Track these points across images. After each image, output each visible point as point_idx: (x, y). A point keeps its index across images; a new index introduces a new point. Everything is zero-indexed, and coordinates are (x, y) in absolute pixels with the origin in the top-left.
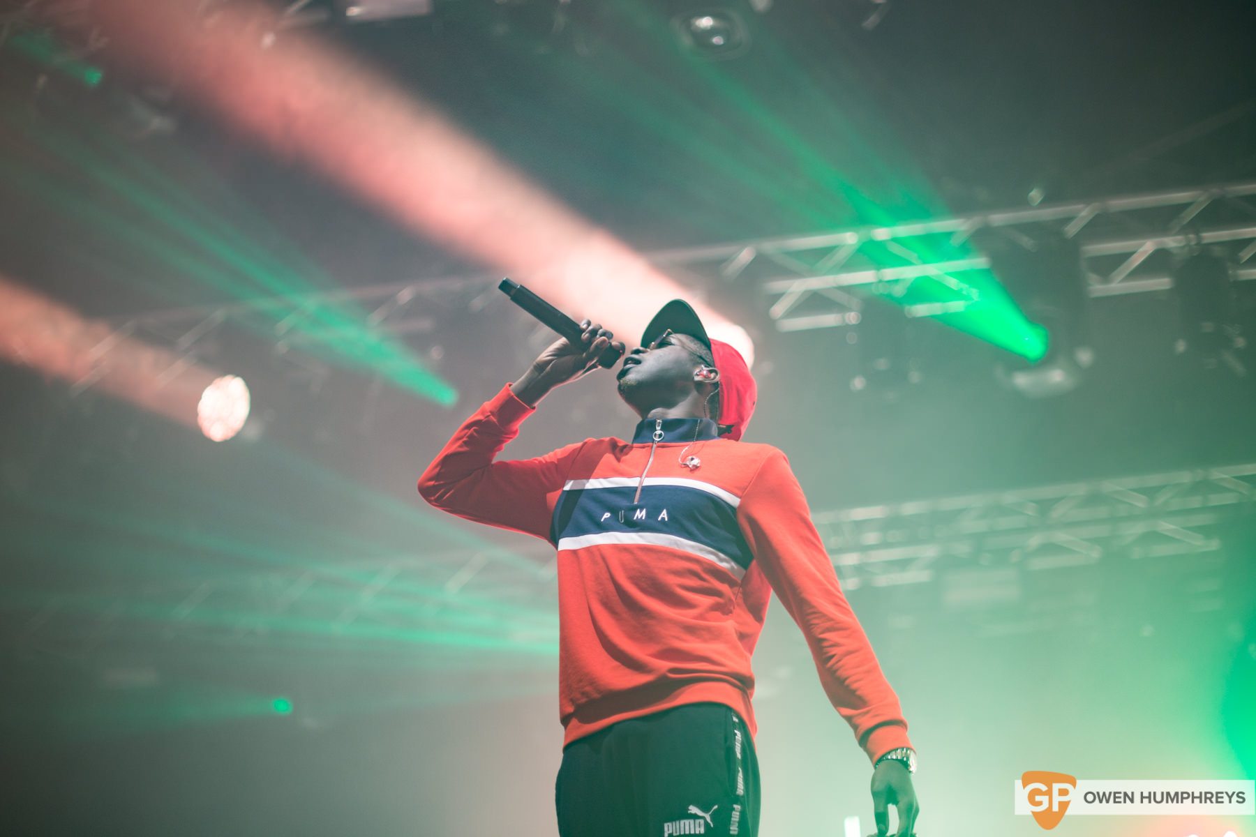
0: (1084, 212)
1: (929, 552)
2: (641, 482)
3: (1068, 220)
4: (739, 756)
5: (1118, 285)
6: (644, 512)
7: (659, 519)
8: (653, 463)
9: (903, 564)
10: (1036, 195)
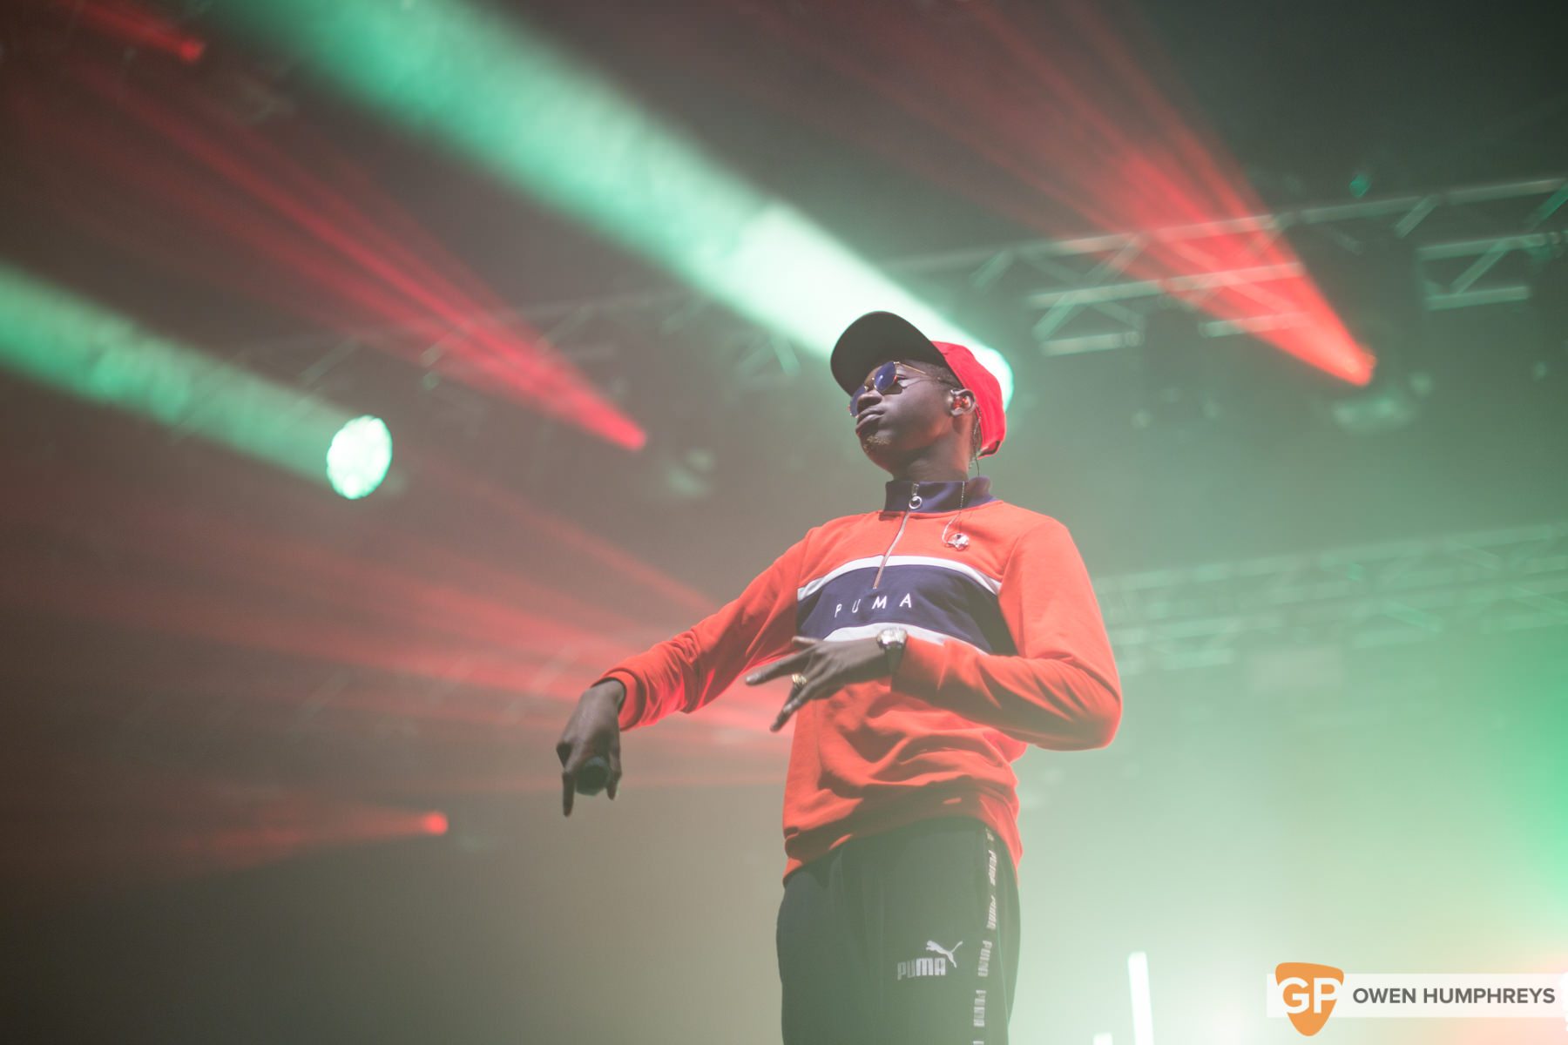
0: (1420, 207)
1: (1230, 626)
2: (884, 562)
3: (1400, 215)
4: (993, 881)
5: (1462, 295)
6: (885, 600)
7: (901, 605)
8: (902, 538)
9: (1199, 642)
10: (1360, 183)
